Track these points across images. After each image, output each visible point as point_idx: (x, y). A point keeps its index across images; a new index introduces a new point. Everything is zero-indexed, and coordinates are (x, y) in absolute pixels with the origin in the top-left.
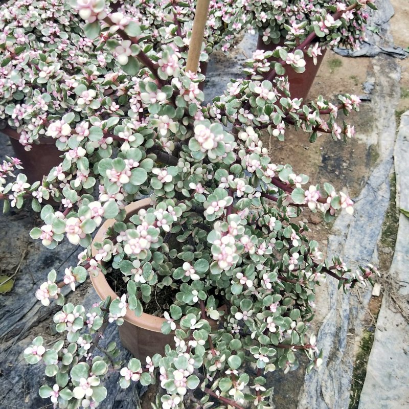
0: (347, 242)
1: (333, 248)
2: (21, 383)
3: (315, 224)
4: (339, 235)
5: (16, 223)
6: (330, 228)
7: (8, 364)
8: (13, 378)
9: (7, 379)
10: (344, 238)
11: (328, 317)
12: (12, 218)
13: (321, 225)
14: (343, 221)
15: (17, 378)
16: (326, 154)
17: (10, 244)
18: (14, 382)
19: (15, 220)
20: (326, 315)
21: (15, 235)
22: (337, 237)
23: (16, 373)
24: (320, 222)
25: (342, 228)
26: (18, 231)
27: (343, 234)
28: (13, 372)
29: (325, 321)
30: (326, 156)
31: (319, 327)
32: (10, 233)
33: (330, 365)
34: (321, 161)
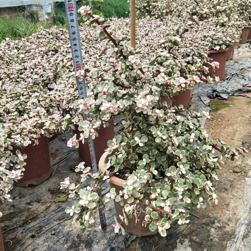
1: (248, 184)
2: (64, 238)
3: (237, 173)
6: (246, 174)
7: (58, 230)
8: (60, 236)
9: (57, 236)
13: (240, 173)
15: (62, 236)
16: (244, 141)
18: (60, 238)
22: (250, 178)
23: (62, 234)
28: (60, 233)
30: (244, 142)
31: (238, 221)
34: (241, 144)
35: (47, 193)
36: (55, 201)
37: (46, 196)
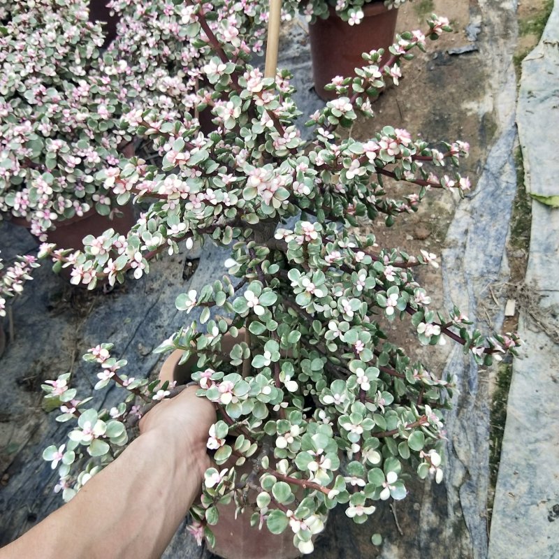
0: (466, 254)
1: (449, 266)
3: (423, 239)
4: (456, 246)
5: (57, 319)
6: (443, 240)
10: (462, 249)
11: (452, 355)
12: (52, 314)
13: (430, 239)
14: (459, 227)
17: (55, 347)
19: (54, 316)
20: (450, 352)
21: (59, 334)
22: (452, 250)
24: (429, 236)
25: (458, 237)
26: (62, 328)
27: (460, 244)
29: (449, 361)
31: (442, 369)
32: (52, 333)
33: (461, 414)
35: (17, 391)
36: (43, 410)
37: (17, 399)
